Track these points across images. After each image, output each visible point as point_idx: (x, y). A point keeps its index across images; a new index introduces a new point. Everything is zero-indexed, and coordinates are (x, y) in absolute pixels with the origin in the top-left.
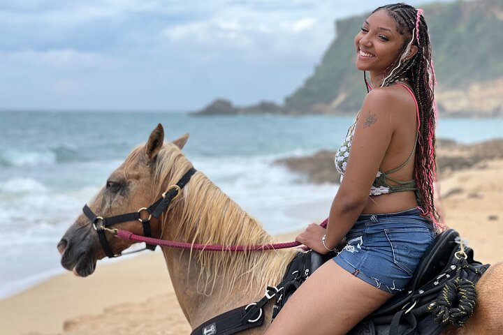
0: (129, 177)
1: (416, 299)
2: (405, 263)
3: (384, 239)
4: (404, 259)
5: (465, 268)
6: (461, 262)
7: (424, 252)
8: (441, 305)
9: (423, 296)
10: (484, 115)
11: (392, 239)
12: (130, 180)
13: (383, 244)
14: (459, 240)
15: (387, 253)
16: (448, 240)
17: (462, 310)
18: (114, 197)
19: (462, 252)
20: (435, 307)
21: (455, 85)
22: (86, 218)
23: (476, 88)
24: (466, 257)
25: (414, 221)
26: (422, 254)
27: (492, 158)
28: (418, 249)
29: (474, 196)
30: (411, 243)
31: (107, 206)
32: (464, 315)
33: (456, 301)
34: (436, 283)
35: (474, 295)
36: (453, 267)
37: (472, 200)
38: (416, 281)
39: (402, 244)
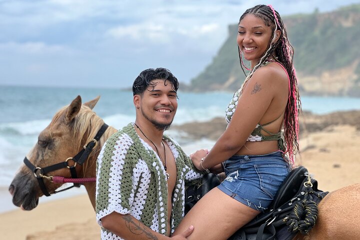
0: (53, 135)
1: (276, 215)
2: (269, 189)
3: (254, 172)
4: (267, 186)
5: (311, 194)
6: (308, 189)
7: (282, 182)
8: (293, 218)
9: (281, 213)
10: (331, 95)
11: (259, 172)
12: (54, 137)
13: (253, 175)
14: (308, 174)
15: (256, 182)
16: (299, 174)
17: (308, 222)
18: (44, 151)
19: (309, 182)
20: (288, 220)
21: (312, 72)
22: (27, 169)
23: (326, 75)
24: (312, 186)
25: (276, 160)
26: (281, 183)
27: (337, 124)
28: (278, 179)
29: (324, 150)
30: (273, 175)
31: (40, 158)
32: (309, 226)
33: (303, 216)
34: (290, 204)
35: (317, 212)
36: (303, 193)
37: (322, 154)
38: (276, 202)
39: (267, 175)
